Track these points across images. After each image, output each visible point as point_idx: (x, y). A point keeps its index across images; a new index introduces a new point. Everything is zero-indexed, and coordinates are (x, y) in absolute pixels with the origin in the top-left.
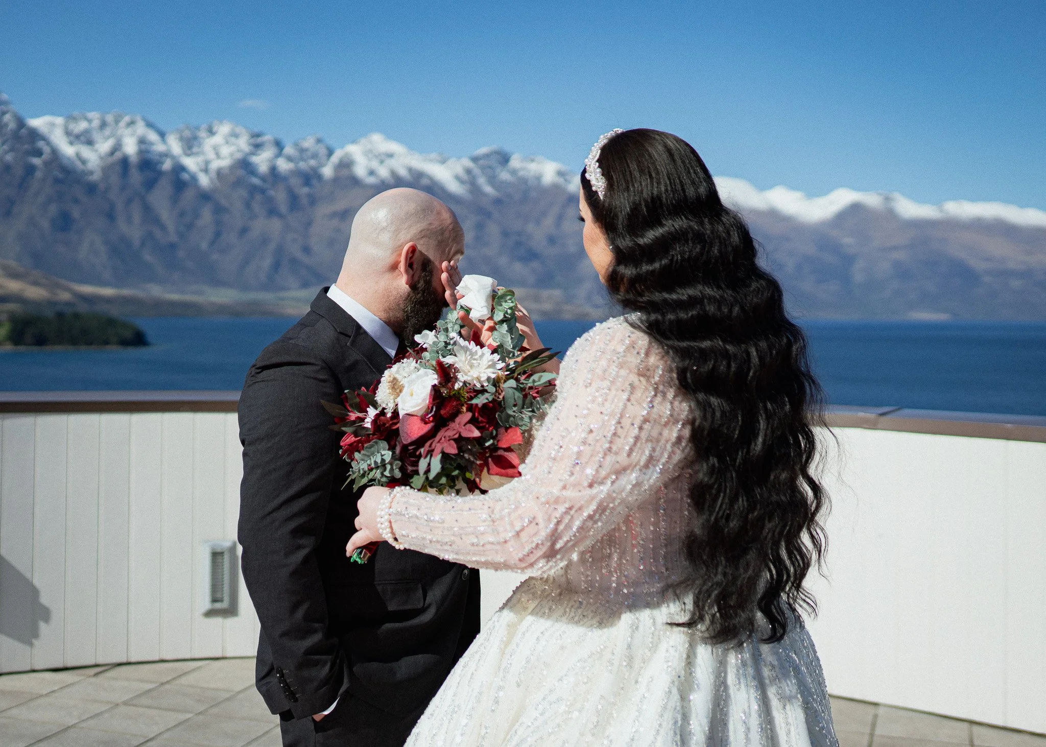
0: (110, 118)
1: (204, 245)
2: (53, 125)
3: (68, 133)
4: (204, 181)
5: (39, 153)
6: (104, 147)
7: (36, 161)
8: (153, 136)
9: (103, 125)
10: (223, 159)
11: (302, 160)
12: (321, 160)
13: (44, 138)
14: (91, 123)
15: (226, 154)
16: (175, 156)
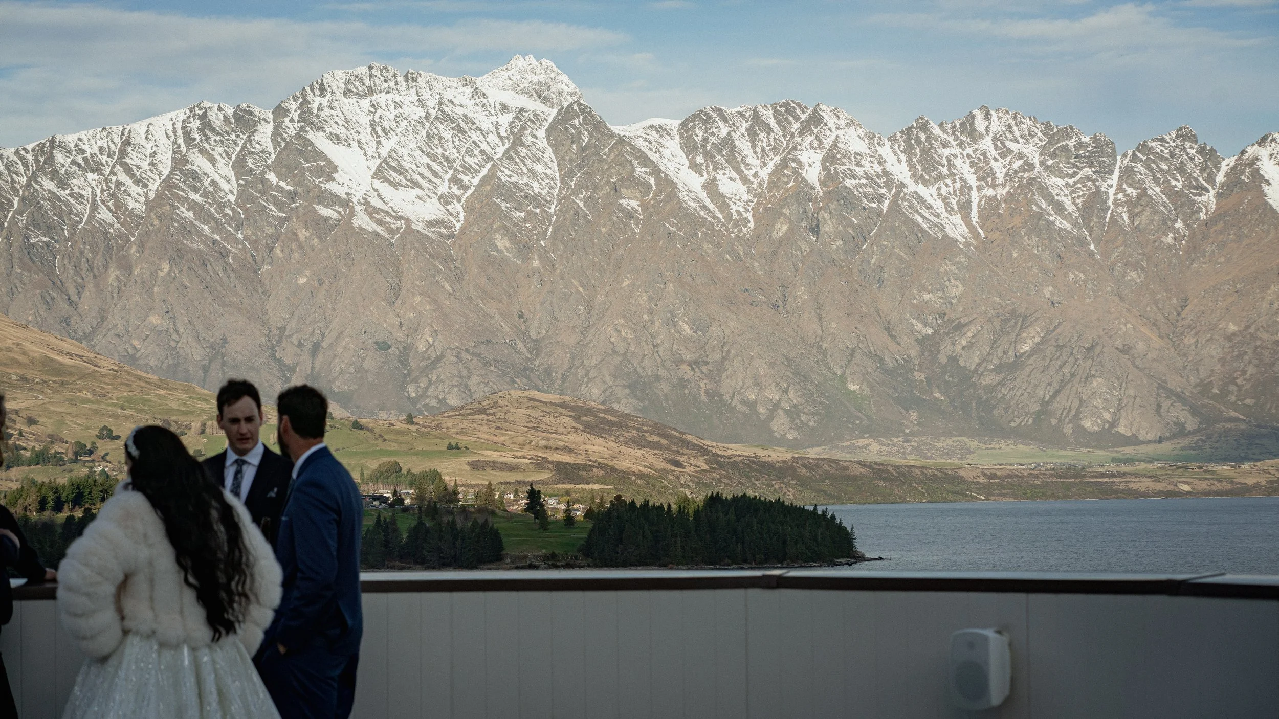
3: (689, 147)
4: (958, 229)
5: (641, 188)
6: (761, 171)
8: (855, 144)
9: (757, 126)
10: (994, 186)
11: (1156, 180)
12: (1196, 179)
13: (645, 161)
14: (734, 127)
15: (1000, 176)
16: (903, 185)
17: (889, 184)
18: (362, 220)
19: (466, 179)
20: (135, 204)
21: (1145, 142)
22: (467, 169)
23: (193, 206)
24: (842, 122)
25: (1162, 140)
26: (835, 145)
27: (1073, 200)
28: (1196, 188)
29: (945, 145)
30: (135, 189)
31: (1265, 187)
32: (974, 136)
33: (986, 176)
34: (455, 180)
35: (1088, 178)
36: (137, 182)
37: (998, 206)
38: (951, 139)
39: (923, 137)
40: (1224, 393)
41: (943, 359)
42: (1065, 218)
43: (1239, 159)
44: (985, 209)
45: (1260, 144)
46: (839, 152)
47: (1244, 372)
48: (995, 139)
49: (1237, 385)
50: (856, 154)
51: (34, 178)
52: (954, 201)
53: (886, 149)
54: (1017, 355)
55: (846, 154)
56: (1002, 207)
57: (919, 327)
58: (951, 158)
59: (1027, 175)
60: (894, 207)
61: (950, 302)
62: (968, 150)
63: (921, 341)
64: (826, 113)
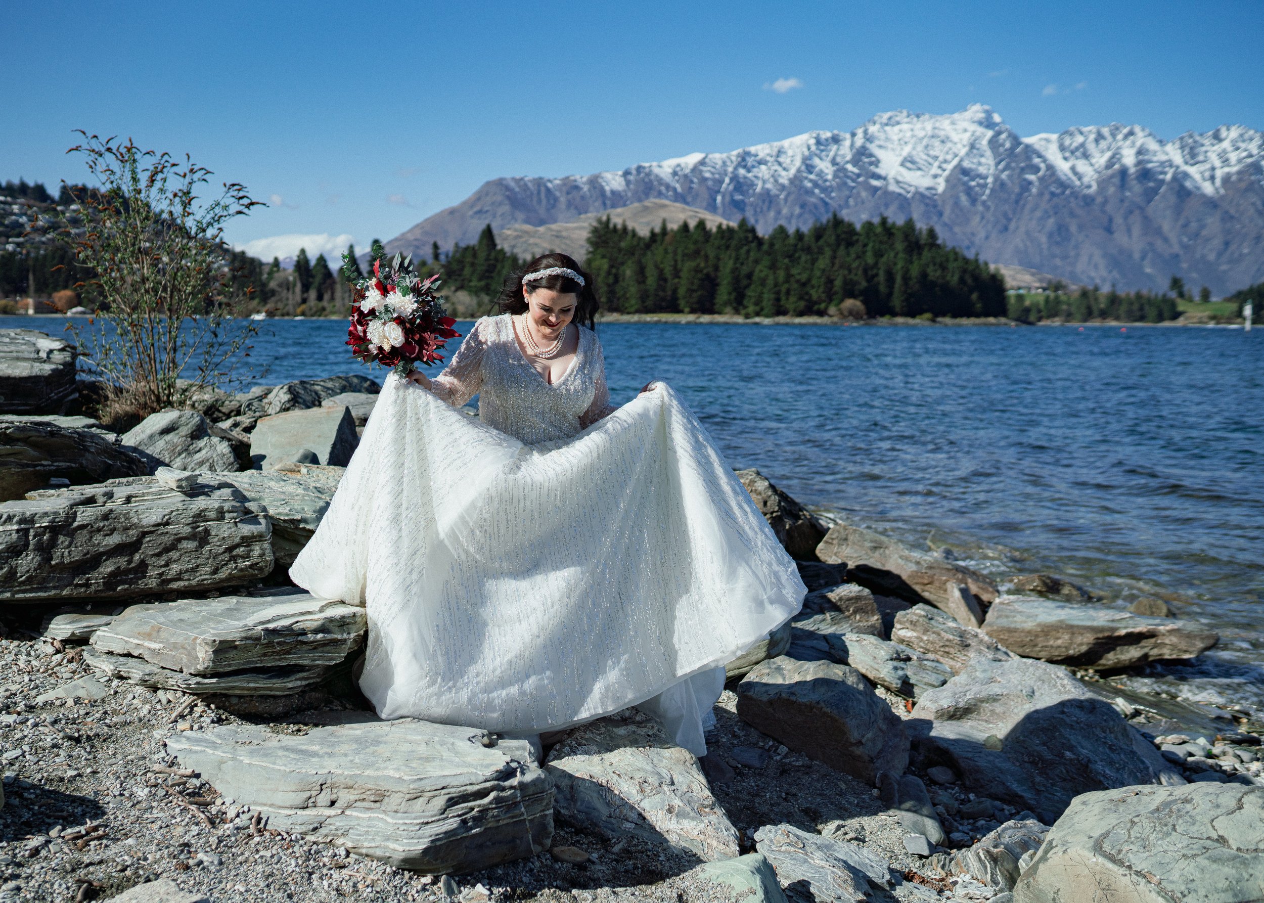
0: (1105, 131)
1: (1212, 257)
2: (1048, 141)
3: (1062, 148)
4: (1208, 189)
5: (1036, 169)
6: (1101, 160)
7: (1032, 177)
8: (1153, 145)
9: (1100, 137)
10: (1229, 166)
13: (1040, 156)
14: (1086, 137)
15: (1234, 160)
16: (1178, 167)
17: (1171, 166)
18: (893, 188)
19: (944, 166)
20: (784, 181)
22: (945, 161)
23: (811, 181)
24: (1146, 134)
26: (1142, 146)
29: (1203, 145)
30: (784, 173)
32: (1220, 140)
33: (1226, 162)
34: (940, 167)
36: (784, 169)
37: (1232, 177)
38: (1206, 142)
39: (1190, 141)
41: (1198, 256)
44: (1223, 178)
46: (1144, 150)
48: (1231, 141)
50: (1154, 150)
51: (736, 169)
52: (1207, 174)
53: (1169, 148)
54: (1241, 255)
55: (1147, 150)
56: (1234, 178)
57: (1185, 239)
58: (1206, 152)
59: (1250, 160)
60: (1175, 178)
61: (1203, 227)
62: (1216, 148)
63: (1185, 247)
64: (1137, 129)
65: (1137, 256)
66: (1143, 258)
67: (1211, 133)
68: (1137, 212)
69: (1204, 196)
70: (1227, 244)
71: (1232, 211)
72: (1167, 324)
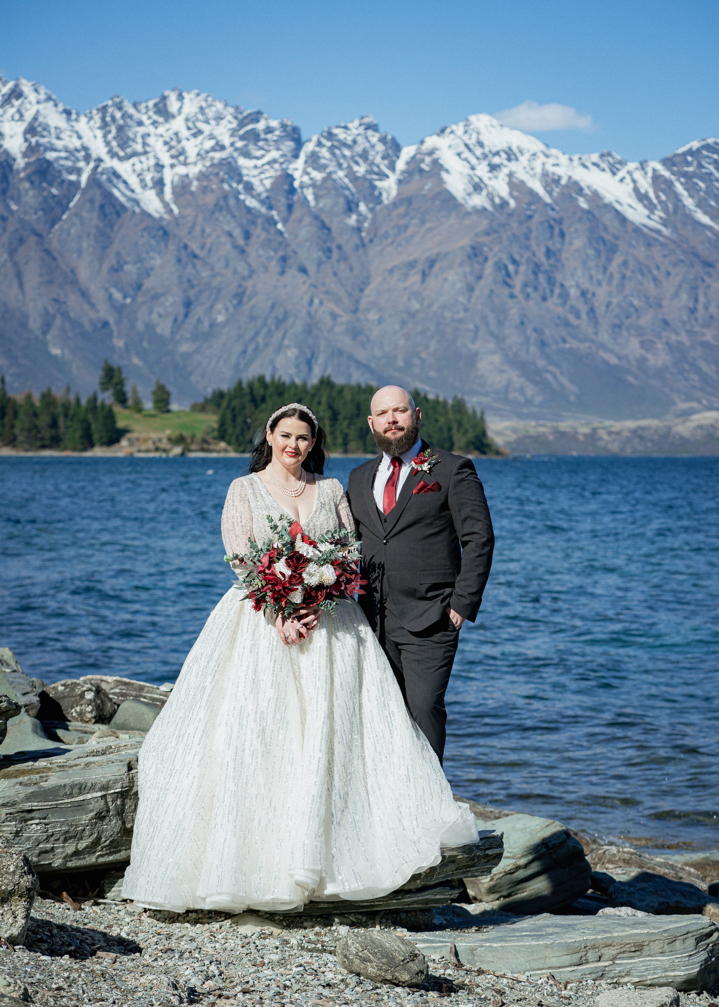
4: (152, 203)
8: (54, 119)
10: (185, 164)
11: (340, 166)
12: (378, 166)
15: (192, 154)
16: (99, 160)
21: (330, 128)
24: (42, 97)
25: (346, 128)
26: (35, 118)
27: (261, 181)
28: (377, 174)
29: (140, 123)
31: (444, 175)
32: (167, 116)
33: (178, 155)
35: (275, 161)
37: (190, 183)
38: (144, 118)
39: (118, 115)
40: (408, 365)
41: (140, 326)
42: (253, 197)
43: (419, 149)
44: (177, 186)
45: (438, 135)
46: (40, 125)
47: (427, 347)
48: (187, 120)
49: (420, 358)
50: (56, 128)
52: (148, 177)
53: (82, 125)
54: (213, 325)
55: (46, 128)
56: (195, 186)
57: (118, 296)
58: (146, 136)
59: (218, 155)
60: (94, 181)
61: (147, 273)
62: (161, 130)
63: (119, 309)
64: (26, 87)
65: (35, 324)
66: (47, 327)
67: (151, 104)
68: (33, 239)
69: (145, 214)
70: (188, 304)
71: (194, 247)
72: (98, 452)
